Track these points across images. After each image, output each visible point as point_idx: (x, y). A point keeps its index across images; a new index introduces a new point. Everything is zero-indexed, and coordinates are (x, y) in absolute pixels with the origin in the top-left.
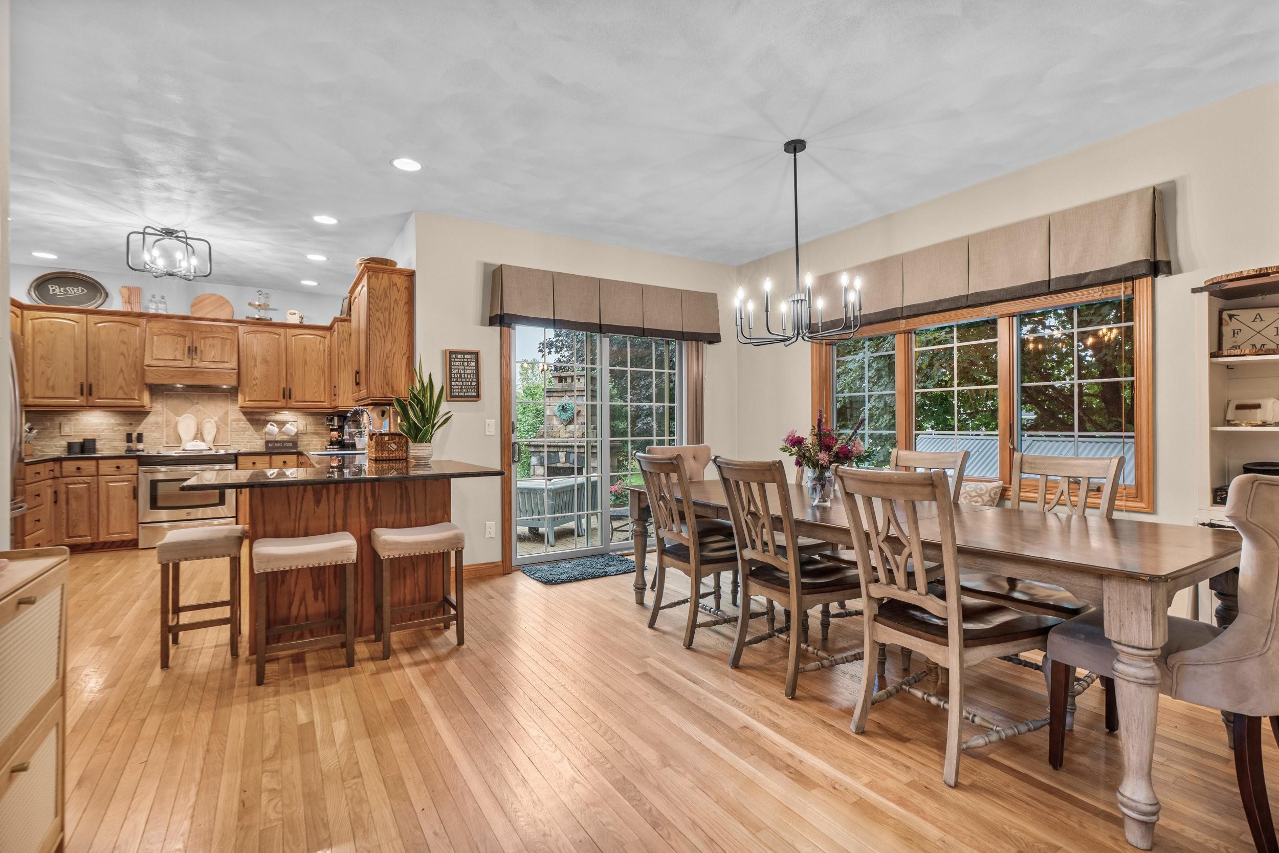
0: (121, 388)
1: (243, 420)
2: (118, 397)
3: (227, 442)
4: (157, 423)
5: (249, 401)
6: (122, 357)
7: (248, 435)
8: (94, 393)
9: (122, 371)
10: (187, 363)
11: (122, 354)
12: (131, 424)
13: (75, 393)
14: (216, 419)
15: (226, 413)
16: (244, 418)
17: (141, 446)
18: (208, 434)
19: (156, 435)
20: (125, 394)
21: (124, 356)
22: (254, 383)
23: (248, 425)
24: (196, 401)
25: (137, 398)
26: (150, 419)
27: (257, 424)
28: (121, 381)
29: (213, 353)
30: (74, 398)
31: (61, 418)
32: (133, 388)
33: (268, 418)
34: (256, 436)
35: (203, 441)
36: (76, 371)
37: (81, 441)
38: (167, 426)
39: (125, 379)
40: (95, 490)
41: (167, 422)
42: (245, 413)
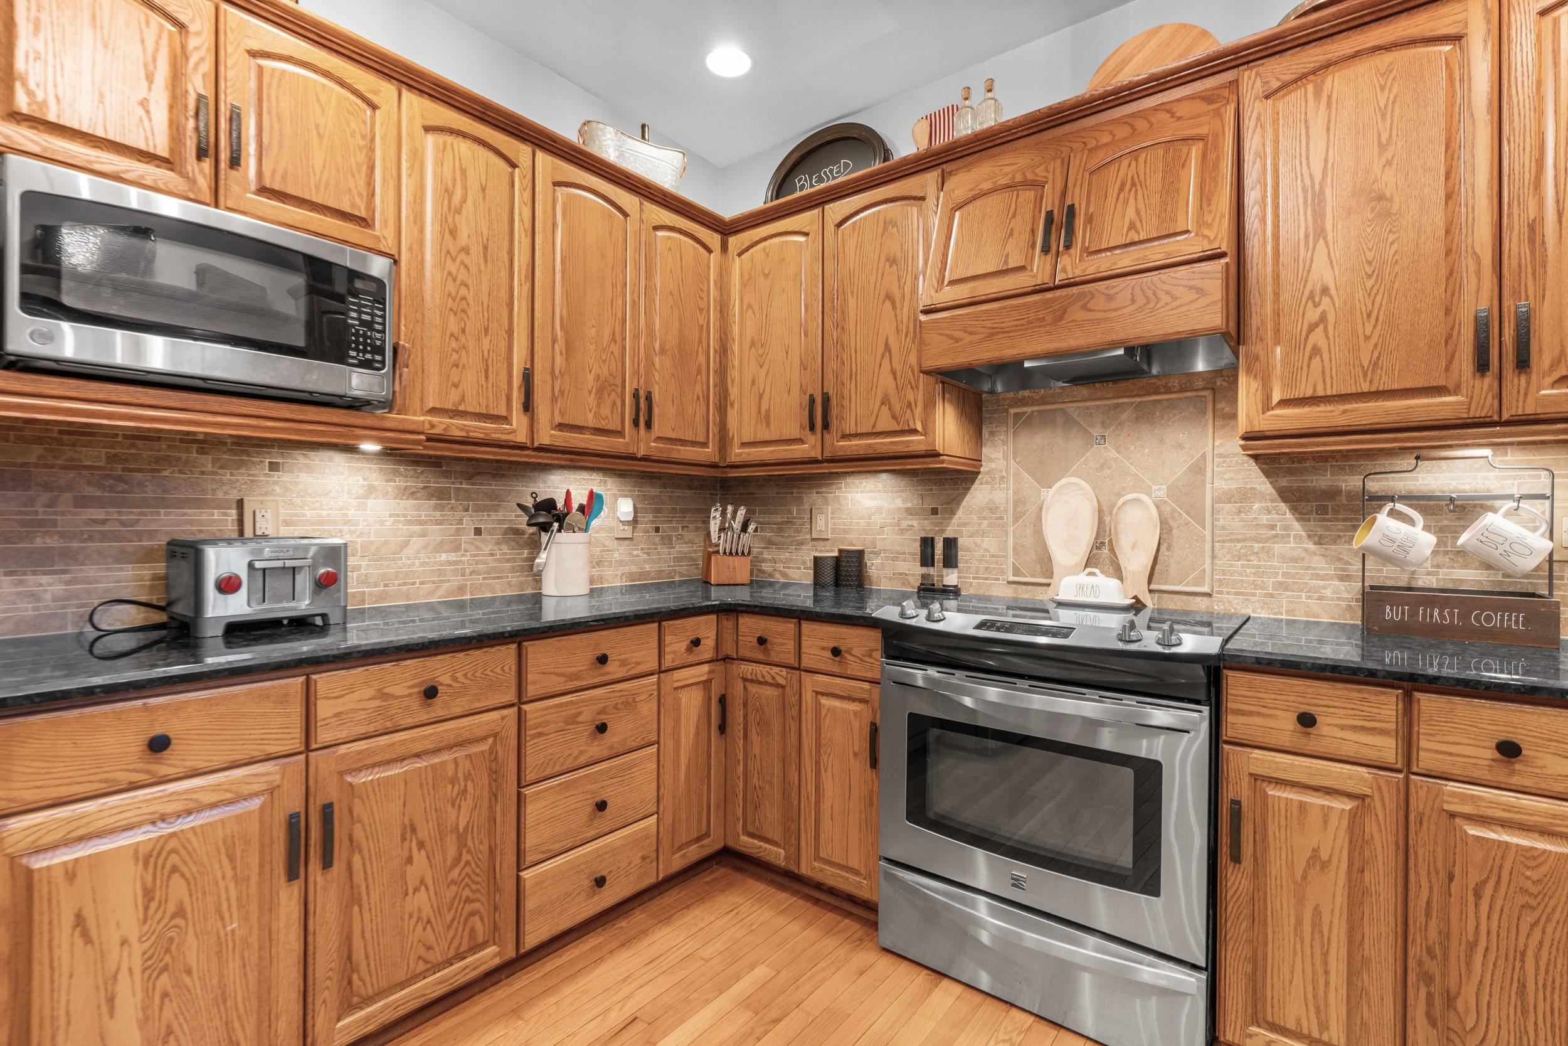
0: (885, 401)
1: (1262, 497)
2: (879, 428)
3: (1199, 581)
4: (993, 509)
5: (1284, 403)
6: (888, 303)
7: (1283, 558)
8: (834, 423)
9: (887, 347)
10: (1040, 270)
11: (889, 297)
12: (934, 511)
13: (802, 428)
14: (1161, 491)
15: (1198, 468)
16: (1265, 485)
17: (951, 578)
18: (1134, 546)
19: (989, 544)
20: (894, 417)
21: (893, 303)
22: (1313, 315)
23: (1285, 515)
24: (1096, 432)
25: (919, 427)
26: (978, 495)
27: (1323, 510)
28: (886, 381)
29: (1131, 213)
30: (800, 441)
31: (812, 498)
32: (910, 395)
33: (1375, 486)
34: (1319, 562)
35: (1118, 574)
36: (804, 367)
37: (836, 554)
38: (1016, 519)
39: (894, 374)
40: (795, 712)
41: (1016, 503)
42: (1268, 463)
